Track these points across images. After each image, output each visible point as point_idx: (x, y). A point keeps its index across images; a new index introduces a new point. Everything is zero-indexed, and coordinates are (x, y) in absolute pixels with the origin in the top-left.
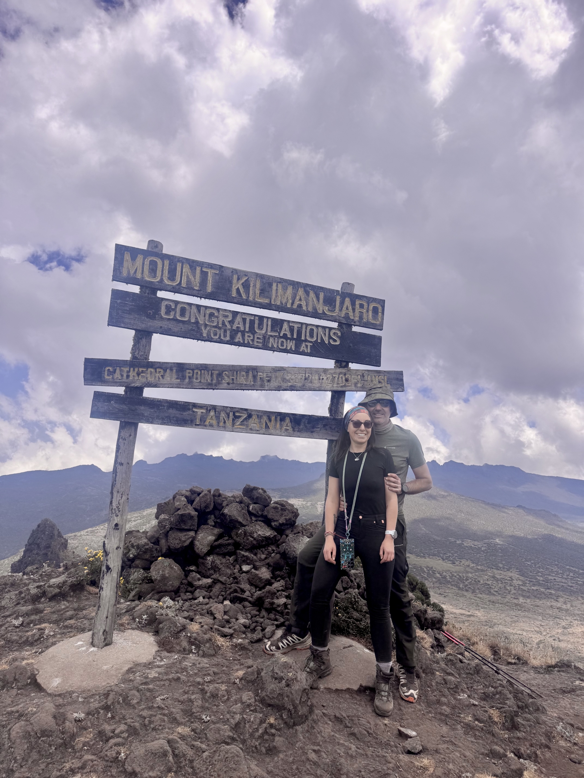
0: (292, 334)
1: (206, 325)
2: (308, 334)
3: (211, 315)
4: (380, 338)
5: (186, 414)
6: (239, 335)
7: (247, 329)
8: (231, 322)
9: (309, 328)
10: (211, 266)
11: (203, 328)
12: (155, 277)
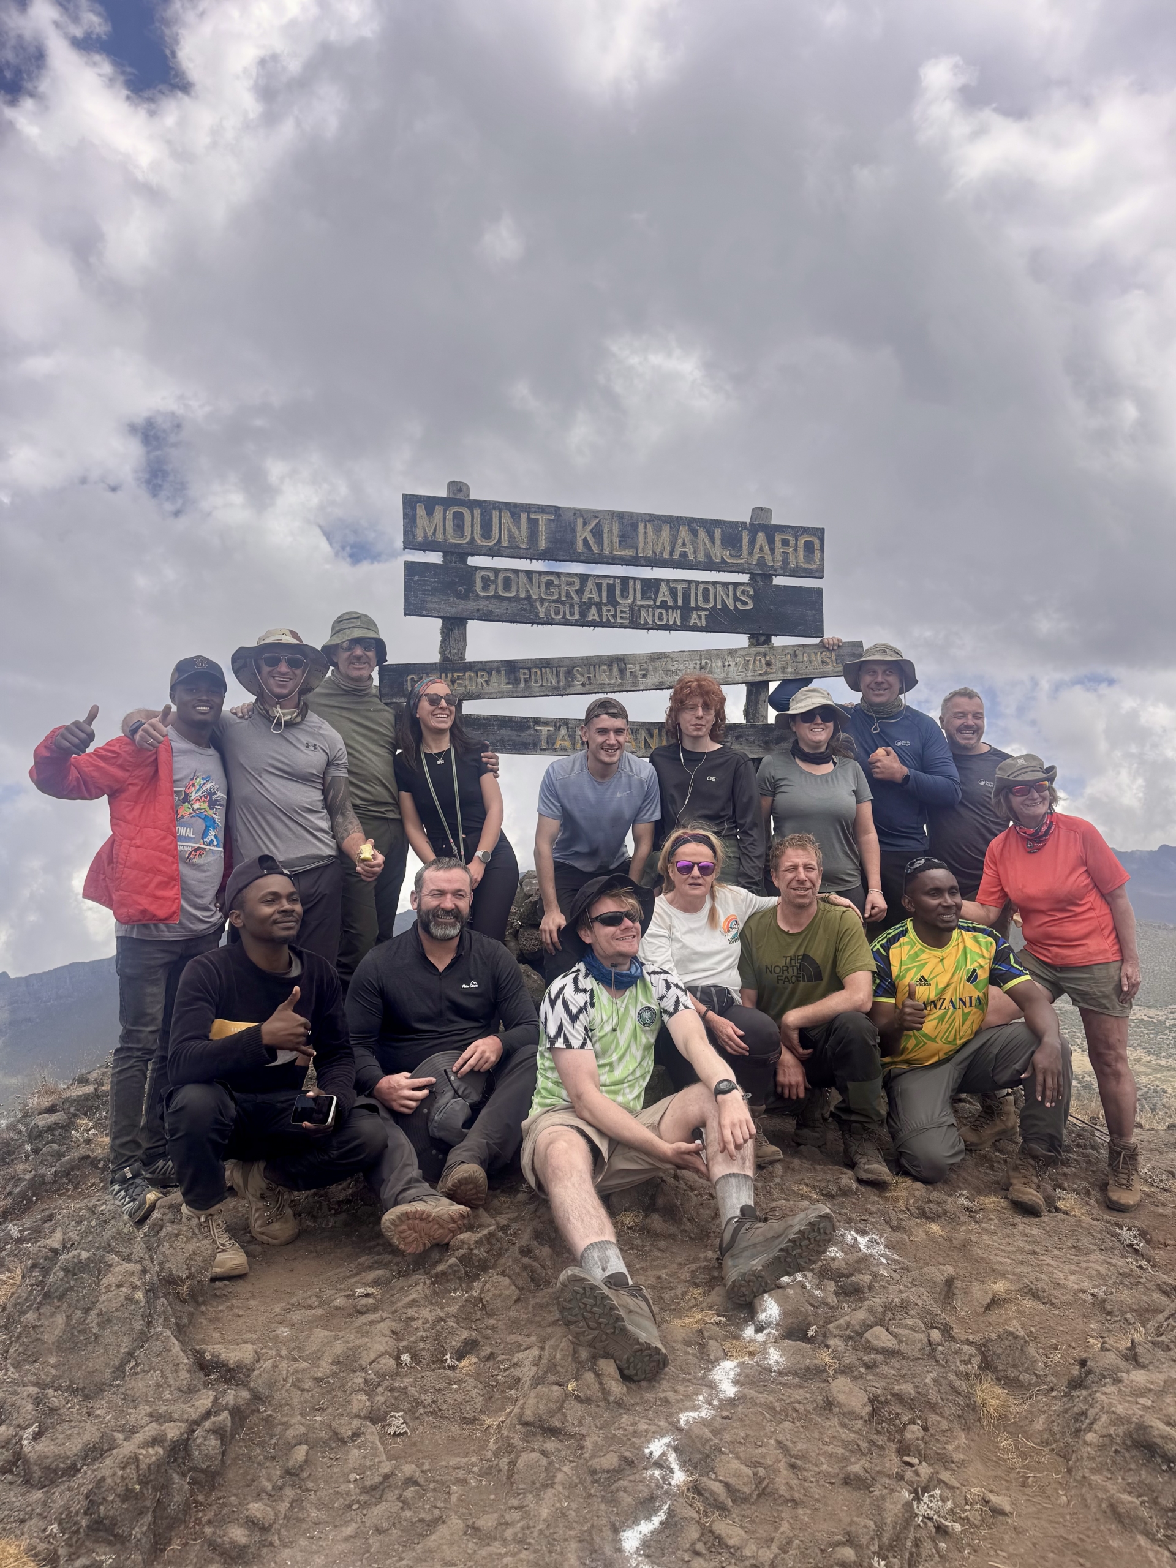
0: (675, 601)
1: (542, 601)
2: (700, 598)
3: (549, 584)
4: (819, 592)
5: (526, 735)
7: (605, 600)
8: (580, 592)
9: (701, 587)
10: (542, 509)
11: (538, 606)
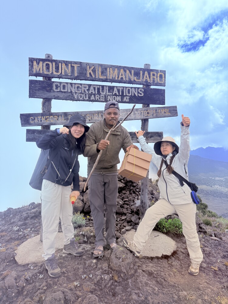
0: (119, 93)
1: (76, 93)
2: (127, 92)
3: (78, 87)
4: (164, 90)
6: (93, 96)
7: (96, 93)
8: (88, 90)
9: (127, 89)
10: (76, 63)
11: (74, 94)
12: (49, 71)
